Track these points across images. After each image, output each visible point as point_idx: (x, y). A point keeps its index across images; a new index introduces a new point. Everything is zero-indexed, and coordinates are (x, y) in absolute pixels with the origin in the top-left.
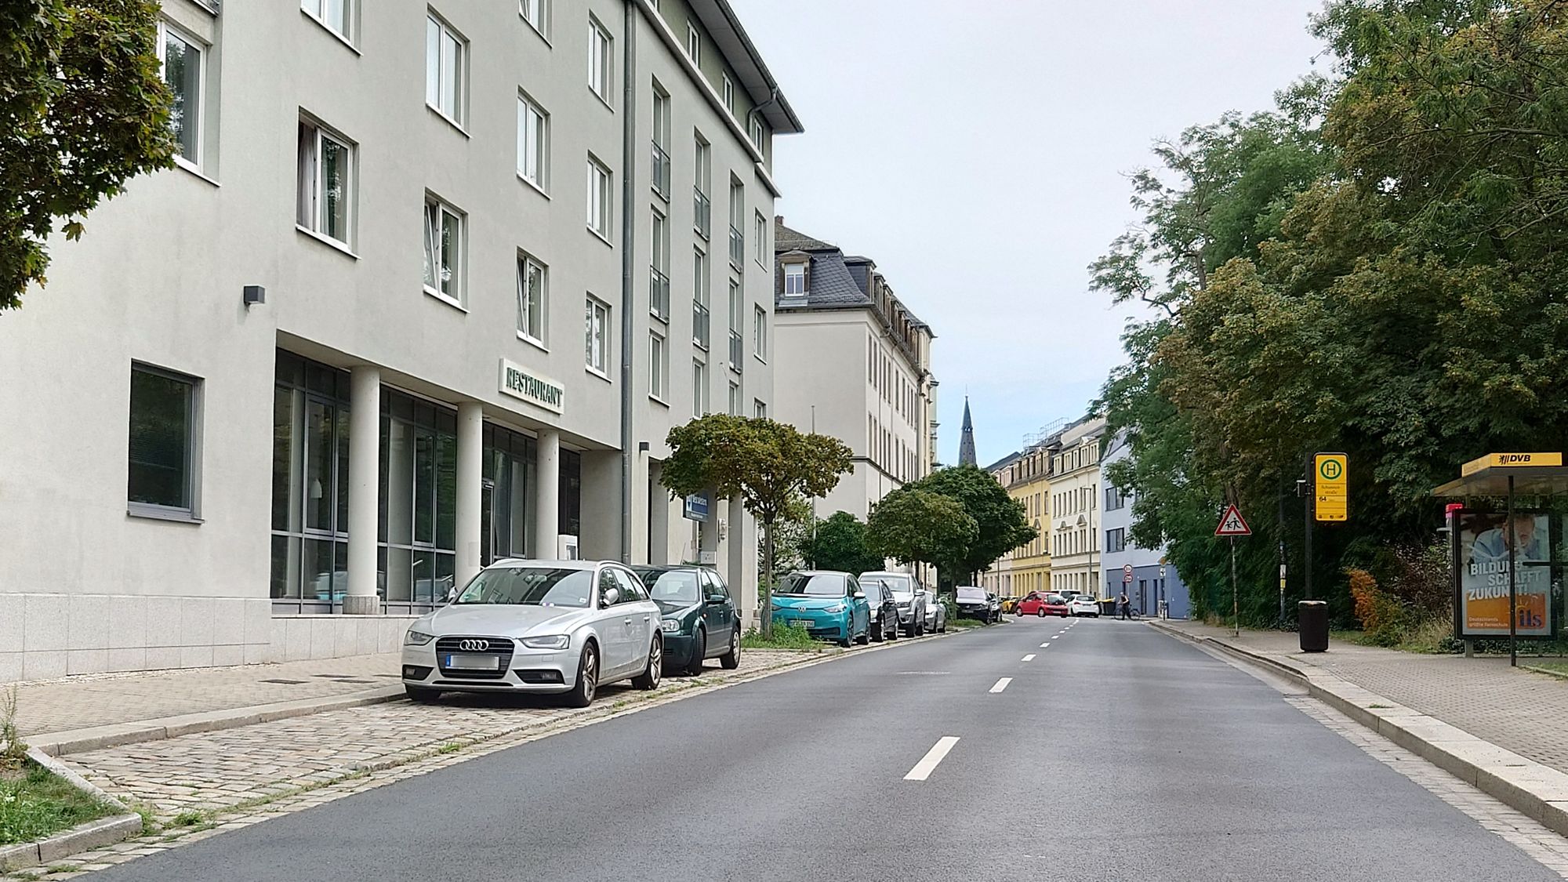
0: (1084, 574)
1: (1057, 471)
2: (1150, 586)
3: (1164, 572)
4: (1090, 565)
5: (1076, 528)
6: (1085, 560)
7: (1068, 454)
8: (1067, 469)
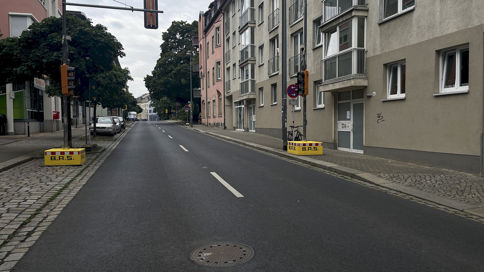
0: (146, 116)
1: (142, 102)
2: (155, 117)
3: (157, 115)
4: (147, 115)
5: (145, 109)
6: (146, 114)
7: (144, 100)
8: (143, 101)
